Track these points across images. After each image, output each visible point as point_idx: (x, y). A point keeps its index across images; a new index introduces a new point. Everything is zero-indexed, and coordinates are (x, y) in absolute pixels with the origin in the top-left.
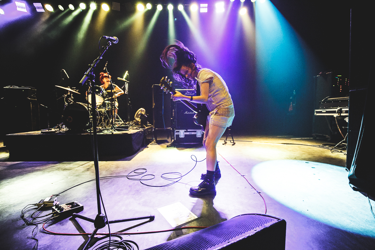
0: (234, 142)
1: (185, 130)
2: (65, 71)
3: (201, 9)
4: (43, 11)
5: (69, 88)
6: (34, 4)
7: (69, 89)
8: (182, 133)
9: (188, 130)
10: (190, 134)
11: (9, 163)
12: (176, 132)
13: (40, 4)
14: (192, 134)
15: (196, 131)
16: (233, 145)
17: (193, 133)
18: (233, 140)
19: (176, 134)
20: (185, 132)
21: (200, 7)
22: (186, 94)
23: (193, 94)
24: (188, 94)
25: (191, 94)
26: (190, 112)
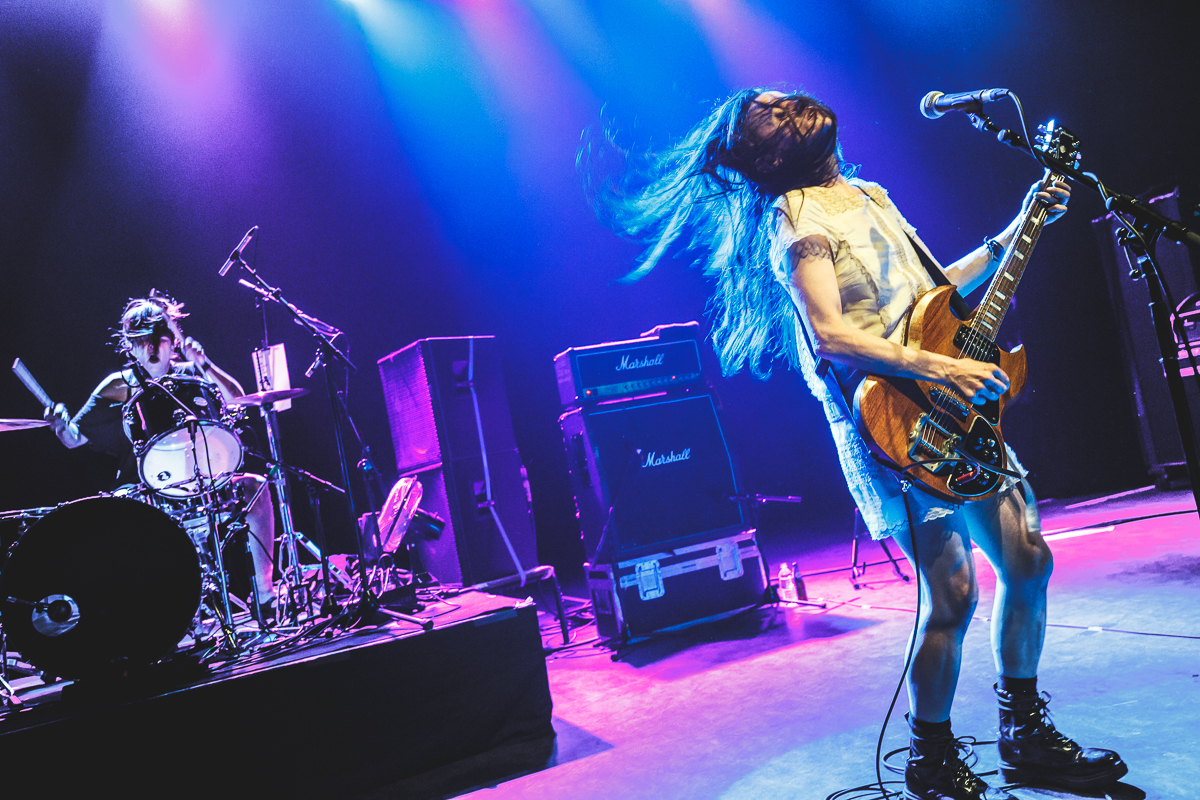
1: (663, 556)
8: (649, 576)
9: (679, 552)
10: (687, 570)
12: (620, 577)
14: (698, 568)
15: (713, 551)
17: (700, 564)
18: (892, 561)
19: (621, 585)
20: (663, 563)
22: (624, 364)
23: (658, 361)
24: (634, 365)
25: (646, 363)
26: (667, 454)
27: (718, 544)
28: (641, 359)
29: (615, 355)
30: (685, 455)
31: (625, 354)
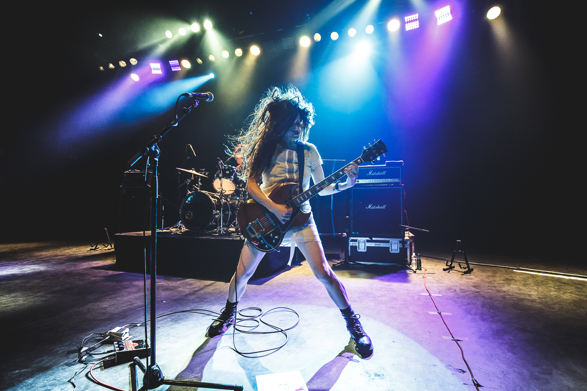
0: (468, 267)
1: (368, 239)
2: (191, 146)
3: (406, 25)
4: (179, 69)
5: (193, 170)
6: (170, 62)
7: (194, 172)
8: (362, 244)
9: (374, 239)
10: (377, 246)
11: (110, 272)
12: (351, 241)
13: (177, 61)
14: (381, 246)
15: (388, 242)
16: (465, 273)
17: (382, 245)
18: (468, 264)
19: (351, 244)
20: (368, 241)
21: (403, 23)
22: (370, 173)
23: (384, 173)
24: (374, 174)
25: (379, 174)
26: (377, 206)
27: (391, 240)
28: (377, 172)
29: (368, 170)
30: (384, 207)
31: (371, 170)
